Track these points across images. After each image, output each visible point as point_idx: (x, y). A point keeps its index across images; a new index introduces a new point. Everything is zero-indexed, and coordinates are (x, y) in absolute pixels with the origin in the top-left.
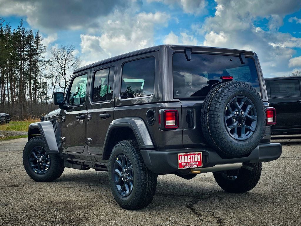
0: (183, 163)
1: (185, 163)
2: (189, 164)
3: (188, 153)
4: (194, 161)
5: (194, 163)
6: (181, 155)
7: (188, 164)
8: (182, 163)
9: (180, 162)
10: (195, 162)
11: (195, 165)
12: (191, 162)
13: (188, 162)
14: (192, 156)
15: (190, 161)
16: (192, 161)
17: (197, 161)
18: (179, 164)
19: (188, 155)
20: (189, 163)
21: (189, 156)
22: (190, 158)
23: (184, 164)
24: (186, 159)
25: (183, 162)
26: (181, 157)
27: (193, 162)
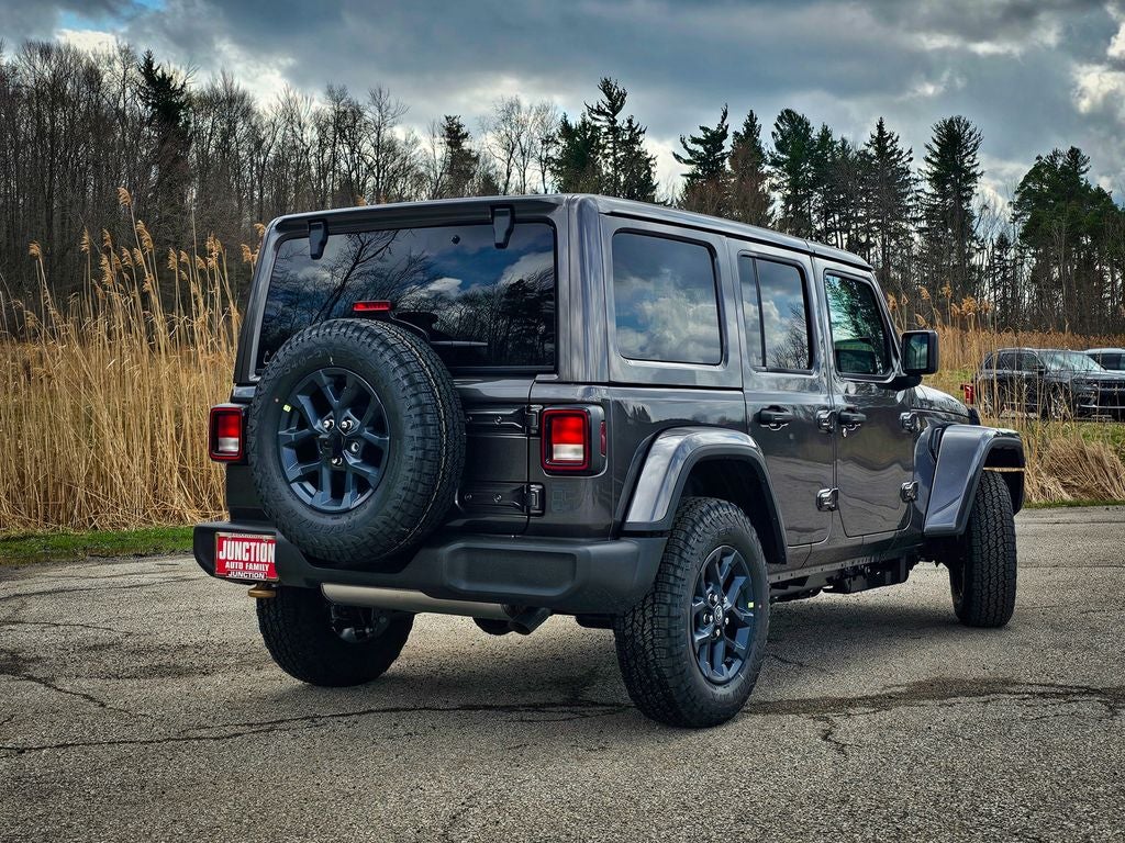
0: (230, 561)
1: (234, 560)
2: (244, 566)
3: (242, 536)
4: (257, 560)
5: (256, 567)
6: (225, 538)
7: (241, 567)
8: (226, 560)
9: (222, 556)
10: (260, 562)
11: (259, 571)
12: (249, 561)
13: (242, 561)
14: (253, 544)
15: (247, 559)
16: (252, 560)
17: (267, 563)
18: (216, 562)
19: (244, 540)
20: (244, 563)
21: (246, 544)
22: (248, 551)
23: (232, 566)
24: (238, 551)
25: (229, 558)
26: (225, 542)
27: (255, 562)
